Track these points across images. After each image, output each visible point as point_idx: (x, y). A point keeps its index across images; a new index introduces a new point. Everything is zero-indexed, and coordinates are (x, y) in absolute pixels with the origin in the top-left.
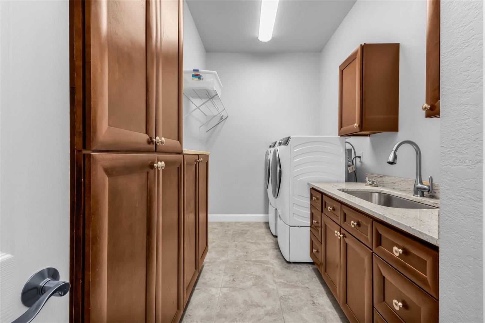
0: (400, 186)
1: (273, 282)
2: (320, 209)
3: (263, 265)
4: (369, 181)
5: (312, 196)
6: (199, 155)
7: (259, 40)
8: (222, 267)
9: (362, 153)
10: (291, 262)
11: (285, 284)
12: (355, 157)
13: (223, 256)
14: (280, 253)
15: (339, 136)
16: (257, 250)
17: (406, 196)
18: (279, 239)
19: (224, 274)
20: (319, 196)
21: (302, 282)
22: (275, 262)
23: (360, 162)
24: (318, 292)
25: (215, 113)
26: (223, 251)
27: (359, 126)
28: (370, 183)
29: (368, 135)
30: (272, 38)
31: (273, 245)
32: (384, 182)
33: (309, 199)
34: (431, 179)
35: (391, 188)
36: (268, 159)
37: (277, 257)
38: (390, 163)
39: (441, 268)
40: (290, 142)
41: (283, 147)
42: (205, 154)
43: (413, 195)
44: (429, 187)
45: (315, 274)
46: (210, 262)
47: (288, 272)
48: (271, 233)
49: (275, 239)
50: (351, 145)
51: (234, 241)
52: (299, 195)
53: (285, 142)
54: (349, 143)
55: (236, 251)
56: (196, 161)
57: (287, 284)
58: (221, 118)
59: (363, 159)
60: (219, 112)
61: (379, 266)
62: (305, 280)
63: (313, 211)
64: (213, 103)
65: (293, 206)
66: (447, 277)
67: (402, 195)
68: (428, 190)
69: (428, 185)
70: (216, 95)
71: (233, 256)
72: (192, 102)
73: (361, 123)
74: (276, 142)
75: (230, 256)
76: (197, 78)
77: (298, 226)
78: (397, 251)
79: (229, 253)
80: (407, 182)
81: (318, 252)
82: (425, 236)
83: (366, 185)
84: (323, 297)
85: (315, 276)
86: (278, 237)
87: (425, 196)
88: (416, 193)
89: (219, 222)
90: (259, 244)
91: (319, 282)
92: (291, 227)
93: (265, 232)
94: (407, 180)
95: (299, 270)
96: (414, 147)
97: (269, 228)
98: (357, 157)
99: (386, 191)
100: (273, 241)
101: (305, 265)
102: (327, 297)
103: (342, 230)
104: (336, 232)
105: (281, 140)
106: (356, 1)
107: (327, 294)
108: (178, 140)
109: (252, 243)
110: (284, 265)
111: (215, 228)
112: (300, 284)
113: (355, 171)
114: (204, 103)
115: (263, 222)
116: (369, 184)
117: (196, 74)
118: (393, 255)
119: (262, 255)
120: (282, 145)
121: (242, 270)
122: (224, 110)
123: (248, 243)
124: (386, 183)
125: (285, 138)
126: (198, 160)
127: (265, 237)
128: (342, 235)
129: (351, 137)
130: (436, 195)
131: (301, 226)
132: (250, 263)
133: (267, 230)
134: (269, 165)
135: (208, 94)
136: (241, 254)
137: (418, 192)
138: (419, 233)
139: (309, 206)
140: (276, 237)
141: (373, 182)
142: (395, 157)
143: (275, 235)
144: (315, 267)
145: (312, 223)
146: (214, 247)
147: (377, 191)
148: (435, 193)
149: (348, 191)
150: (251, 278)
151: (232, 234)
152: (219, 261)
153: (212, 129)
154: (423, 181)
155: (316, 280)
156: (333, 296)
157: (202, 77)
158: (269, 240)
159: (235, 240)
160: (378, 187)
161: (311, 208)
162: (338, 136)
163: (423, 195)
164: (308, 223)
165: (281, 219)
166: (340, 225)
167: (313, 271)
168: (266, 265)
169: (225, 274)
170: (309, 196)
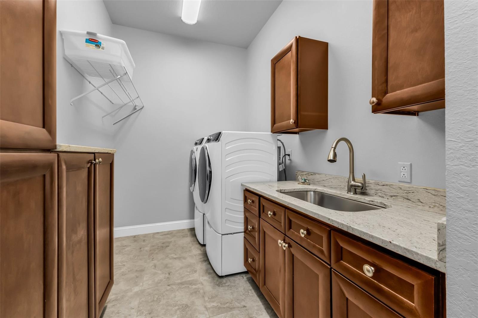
0: (330, 184)
1: (204, 309)
2: (257, 214)
3: (190, 287)
4: (301, 179)
5: (246, 199)
6: (96, 154)
7: (182, 20)
8: (135, 303)
9: (291, 151)
10: (223, 276)
11: (219, 308)
12: (285, 155)
13: (137, 285)
14: (209, 266)
15: (272, 133)
16: (181, 268)
17: (341, 194)
18: (208, 249)
19: (137, 313)
20: (256, 199)
21: (237, 300)
22: (204, 280)
23: (289, 160)
24: (256, 310)
25: (126, 100)
26: (137, 277)
27: (294, 122)
28: (303, 181)
29: (298, 133)
30: (197, 21)
31: (201, 257)
32: (315, 180)
33: (243, 202)
34: (364, 177)
35: (322, 186)
36: (194, 158)
37: (207, 272)
38: (330, 161)
39: (451, 303)
40: (222, 138)
41: (213, 144)
42: (106, 152)
43: (347, 193)
44: (362, 184)
45: (250, 285)
46: (116, 300)
47: (221, 289)
48: (198, 241)
49: (202, 249)
50: (282, 143)
51: (153, 260)
52: (231, 198)
53: (215, 138)
54: (280, 140)
55: (155, 274)
56: (90, 162)
57: (221, 308)
58: (135, 109)
59: (292, 157)
60: (131, 100)
61: (341, 285)
62: (241, 297)
63: (247, 214)
64: (122, 85)
65: (225, 211)
66: (461, 314)
67: (336, 193)
68: (361, 188)
69: (362, 183)
70: (125, 74)
71: (150, 282)
72: (90, 82)
73: (297, 119)
74: (203, 138)
75: (146, 283)
76: (95, 45)
77: (231, 234)
78: (368, 271)
79: (145, 279)
80: (338, 179)
81: (253, 260)
82: (415, 256)
83: (298, 184)
84: (262, 315)
85: (251, 288)
86: (207, 245)
87: (357, 193)
88: (349, 191)
89: (131, 236)
90: (185, 258)
91: (256, 296)
92: (223, 236)
93: (191, 241)
94: (338, 177)
95: (233, 284)
96: (348, 145)
97: (194, 235)
98: (287, 155)
99: (319, 189)
100: (201, 251)
101: (239, 277)
102: (267, 313)
103: (286, 238)
104: (279, 241)
105: (210, 136)
106: (282, 1)
107: (265, 309)
108: (44, 127)
109: (175, 258)
110: (215, 281)
111: (126, 246)
112: (236, 303)
113: (284, 169)
114: (107, 83)
115: (188, 229)
116: (302, 183)
117: (91, 39)
118: (364, 275)
119: (188, 273)
120: (212, 141)
121: (163, 302)
122: (138, 97)
123: (170, 259)
124: (317, 181)
125: (215, 134)
126: (93, 161)
127: (190, 247)
128: (287, 245)
129: (283, 134)
130: (367, 191)
131: (234, 233)
132: (174, 287)
133: (192, 238)
134: (196, 165)
135: (112, 71)
136: (162, 277)
137: (352, 189)
138: (405, 251)
139: (243, 210)
140: (204, 245)
141: (305, 180)
142: (335, 155)
143: (203, 244)
144: (249, 276)
145: (246, 229)
146: (123, 274)
147: (311, 189)
148: (366, 190)
149: (285, 192)
150: (176, 311)
151: (150, 251)
152: (130, 294)
153: (121, 122)
154: (355, 179)
155: (253, 293)
156: (273, 310)
157: (102, 45)
158: (196, 251)
159: (153, 258)
160: (310, 185)
161: (245, 212)
162: (270, 133)
163: (355, 193)
164: (241, 228)
165: (211, 227)
166: (284, 233)
167: (248, 282)
168: (194, 287)
169: (139, 314)
170: (242, 198)
